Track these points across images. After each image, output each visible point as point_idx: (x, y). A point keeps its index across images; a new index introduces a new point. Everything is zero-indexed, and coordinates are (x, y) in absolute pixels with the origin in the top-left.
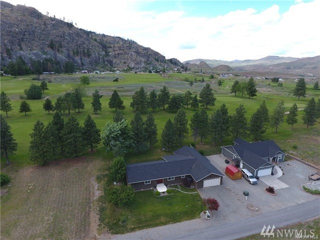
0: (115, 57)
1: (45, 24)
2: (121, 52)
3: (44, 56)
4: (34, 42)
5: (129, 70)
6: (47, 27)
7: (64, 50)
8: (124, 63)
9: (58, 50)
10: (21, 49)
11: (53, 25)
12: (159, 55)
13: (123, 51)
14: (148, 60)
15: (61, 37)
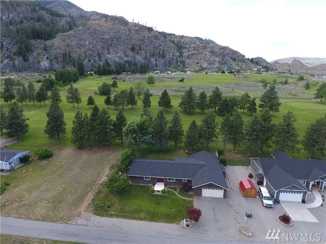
0: (188, 58)
1: (129, 30)
2: (195, 52)
3: (126, 58)
4: (119, 46)
5: (201, 71)
6: (131, 33)
7: (143, 52)
8: (197, 63)
9: (138, 53)
10: (109, 53)
11: (136, 31)
12: (238, 54)
13: (198, 51)
14: (223, 60)
15: (142, 40)
